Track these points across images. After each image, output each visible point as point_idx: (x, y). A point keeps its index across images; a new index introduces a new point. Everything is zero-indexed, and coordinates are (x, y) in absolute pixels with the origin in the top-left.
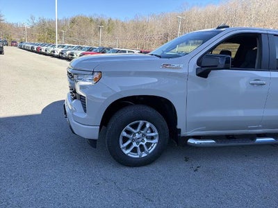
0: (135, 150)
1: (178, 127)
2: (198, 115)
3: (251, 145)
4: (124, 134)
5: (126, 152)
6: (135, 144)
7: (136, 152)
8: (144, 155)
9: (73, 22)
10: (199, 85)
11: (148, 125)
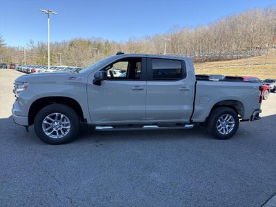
0: (54, 133)
1: (84, 117)
2: (97, 110)
3: (140, 131)
4: (45, 122)
5: (48, 134)
6: (54, 130)
7: (56, 134)
8: (61, 136)
9: (71, 44)
10: (95, 90)
11: (62, 116)
